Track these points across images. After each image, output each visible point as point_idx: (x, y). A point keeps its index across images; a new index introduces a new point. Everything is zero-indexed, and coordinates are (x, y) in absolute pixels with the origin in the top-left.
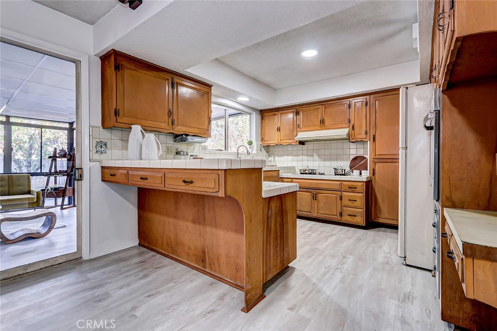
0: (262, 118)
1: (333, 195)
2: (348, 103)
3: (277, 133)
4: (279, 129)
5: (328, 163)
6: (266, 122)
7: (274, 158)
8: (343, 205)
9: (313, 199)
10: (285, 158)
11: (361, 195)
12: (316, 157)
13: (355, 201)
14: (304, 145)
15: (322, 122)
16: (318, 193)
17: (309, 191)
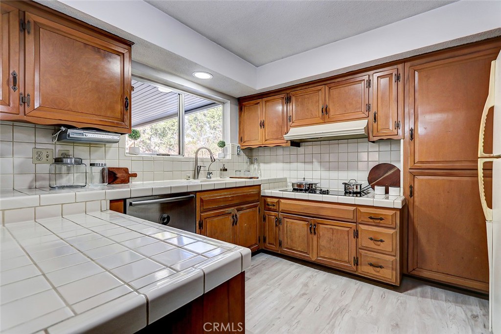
0: (241, 110)
1: (343, 228)
2: (366, 78)
3: (261, 130)
4: (262, 125)
5: (334, 174)
6: (246, 114)
7: (259, 166)
8: (360, 246)
9: (311, 232)
10: (273, 165)
11: (391, 231)
12: (316, 165)
13: (382, 241)
14: (299, 146)
15: (326, 110)
16: (318, 223)
17: (304, 220)
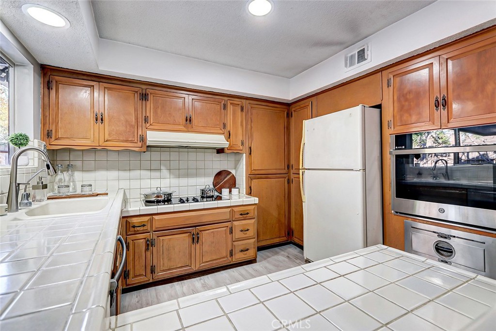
1: (222, 229)
2: (223, 102)
4: (100, 118)
8: (234, 239)
9: (194, 242)
11: (253, 221)
13: (248, 230)
15: (189, 120)
16: (201, 231)
17: (185, 232)
